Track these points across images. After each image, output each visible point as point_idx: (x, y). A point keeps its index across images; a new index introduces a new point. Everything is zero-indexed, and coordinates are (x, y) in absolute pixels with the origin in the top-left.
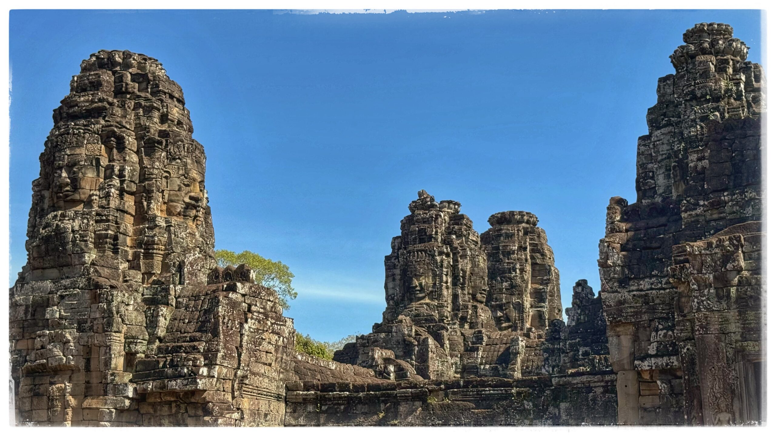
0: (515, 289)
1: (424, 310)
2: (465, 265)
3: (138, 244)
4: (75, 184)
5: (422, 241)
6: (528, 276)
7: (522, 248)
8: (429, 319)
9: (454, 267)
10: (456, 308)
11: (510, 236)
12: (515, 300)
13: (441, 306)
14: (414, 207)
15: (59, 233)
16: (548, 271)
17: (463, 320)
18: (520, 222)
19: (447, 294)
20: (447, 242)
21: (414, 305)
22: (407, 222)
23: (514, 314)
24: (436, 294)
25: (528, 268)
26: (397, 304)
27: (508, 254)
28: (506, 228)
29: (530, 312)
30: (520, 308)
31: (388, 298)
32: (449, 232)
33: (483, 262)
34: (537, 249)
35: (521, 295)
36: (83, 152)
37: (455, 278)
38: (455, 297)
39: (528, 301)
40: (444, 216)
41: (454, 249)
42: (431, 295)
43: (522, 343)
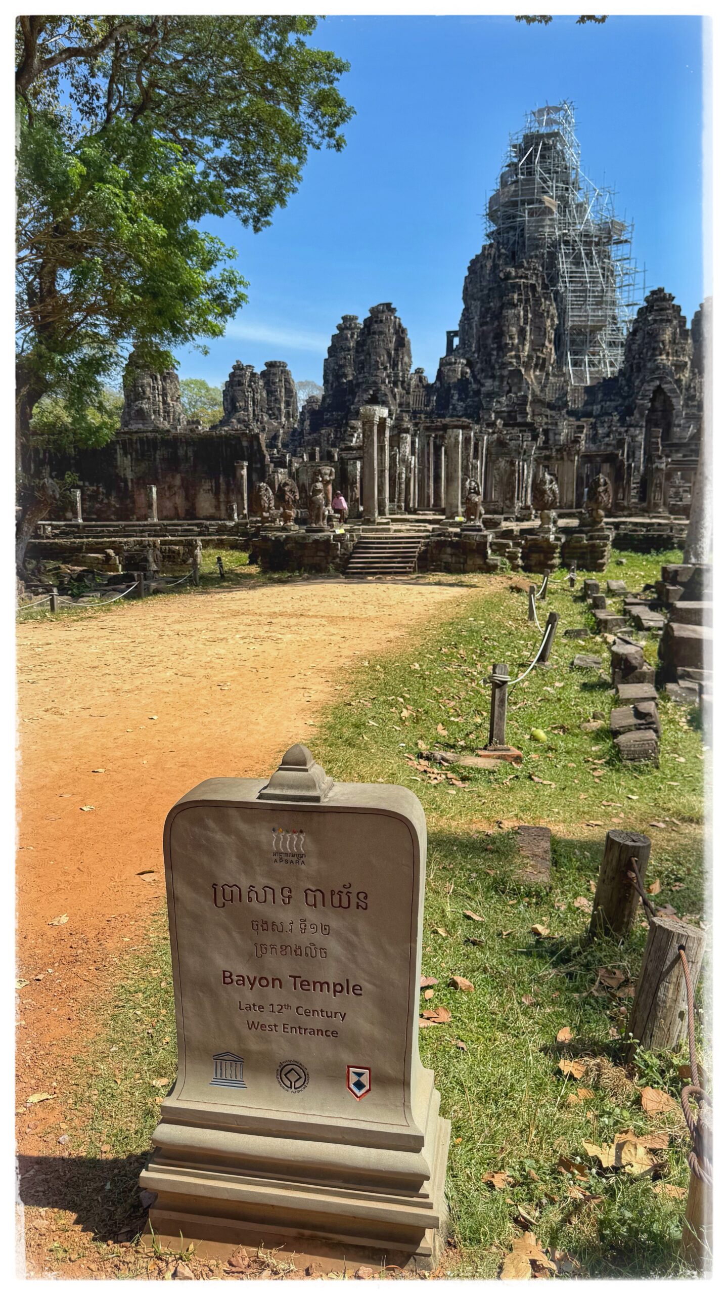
0: (277, 401)
1: (242, 417)
2: (258, 396)
3: (165, 412)
4: (144, 392)
5: (239, 385)
6: (283, 394)
7: (280, 381)
8: (244, 421)
9: (253, 398)
10: (254, 415)
11: (274, 374)
12: (277, 406)
13: (248, 415)
14: (235, 368)
15: (141, 409)
16: (292, 392)
17: (257, 421)
18: (279, 367)
19: (250, 409)
20: (250, 386)
21: (237, 414)
22: (232, 376)
23: (277, 412)
24: (246, 409)
25: (283, 390)
26: (230, 413)
27: (274, 383)
28: (273, 370)
29: (284, 411)
30: (279, 409)
31: (225, 409)
32: (251, 381)
33: (264, 394)
34: (287, 381)
35: (280, 404)
36: (145, 381)
37: (254, 402)
38: (254, 410)
39: (283, 406)
40: (248, 373)
41: (253, 390)
42: (244, 410)
43: (281, 431)
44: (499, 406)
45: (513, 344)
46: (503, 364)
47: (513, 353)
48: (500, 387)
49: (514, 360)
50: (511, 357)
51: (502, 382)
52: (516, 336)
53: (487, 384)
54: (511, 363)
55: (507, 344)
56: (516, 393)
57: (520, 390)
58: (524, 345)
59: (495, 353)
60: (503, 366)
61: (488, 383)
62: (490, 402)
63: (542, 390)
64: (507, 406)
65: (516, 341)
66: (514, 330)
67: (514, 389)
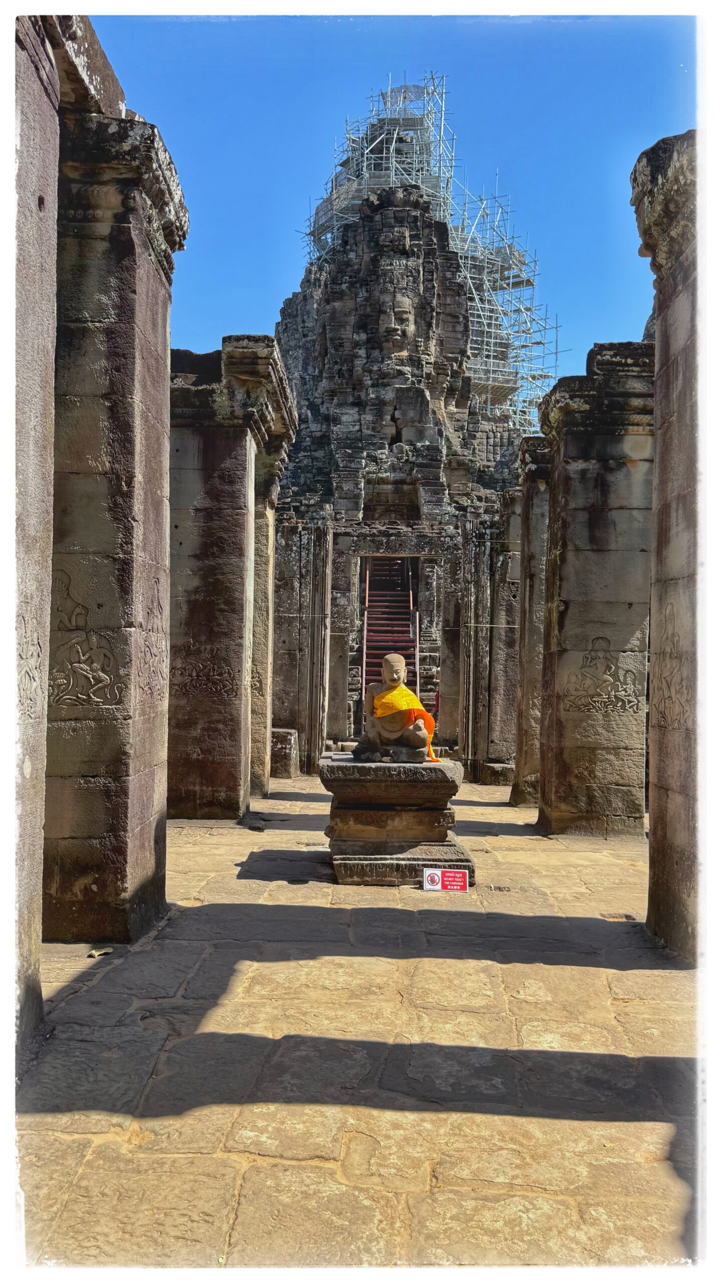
44: (372, 467)
45: (404, 333)
46: (384, 375)
47: (405, 354)
48: (375, 426)
49: (407, 369)
50: (401, 362)
51: (379, 415)
52: (411, 318)
53: (344, 418)
54: (401, 373)
55: (391, 331)
56: (411, 443)
57: (421, 435)
58: (428, 339)
59: (362, 352)
60: (382, 379)
61: (349, 416)
62: (351, 458)
63: (465, 444)
64: (393, 468)
65: (411, 328)
66: (406, 303)
67: (407, 433)
